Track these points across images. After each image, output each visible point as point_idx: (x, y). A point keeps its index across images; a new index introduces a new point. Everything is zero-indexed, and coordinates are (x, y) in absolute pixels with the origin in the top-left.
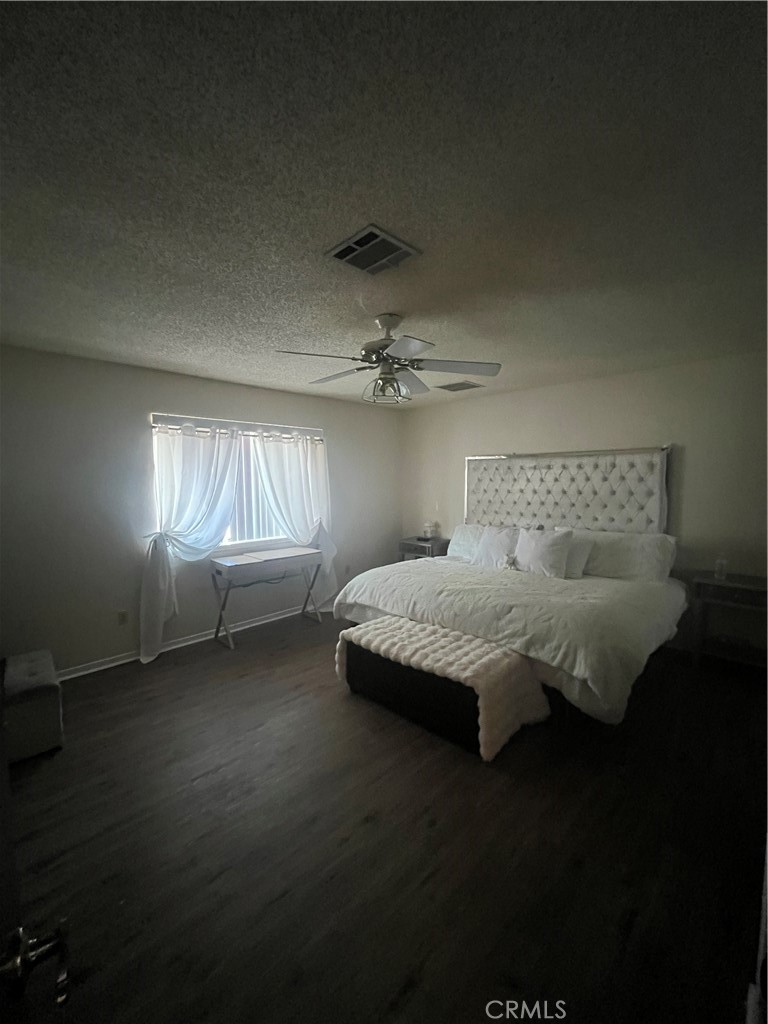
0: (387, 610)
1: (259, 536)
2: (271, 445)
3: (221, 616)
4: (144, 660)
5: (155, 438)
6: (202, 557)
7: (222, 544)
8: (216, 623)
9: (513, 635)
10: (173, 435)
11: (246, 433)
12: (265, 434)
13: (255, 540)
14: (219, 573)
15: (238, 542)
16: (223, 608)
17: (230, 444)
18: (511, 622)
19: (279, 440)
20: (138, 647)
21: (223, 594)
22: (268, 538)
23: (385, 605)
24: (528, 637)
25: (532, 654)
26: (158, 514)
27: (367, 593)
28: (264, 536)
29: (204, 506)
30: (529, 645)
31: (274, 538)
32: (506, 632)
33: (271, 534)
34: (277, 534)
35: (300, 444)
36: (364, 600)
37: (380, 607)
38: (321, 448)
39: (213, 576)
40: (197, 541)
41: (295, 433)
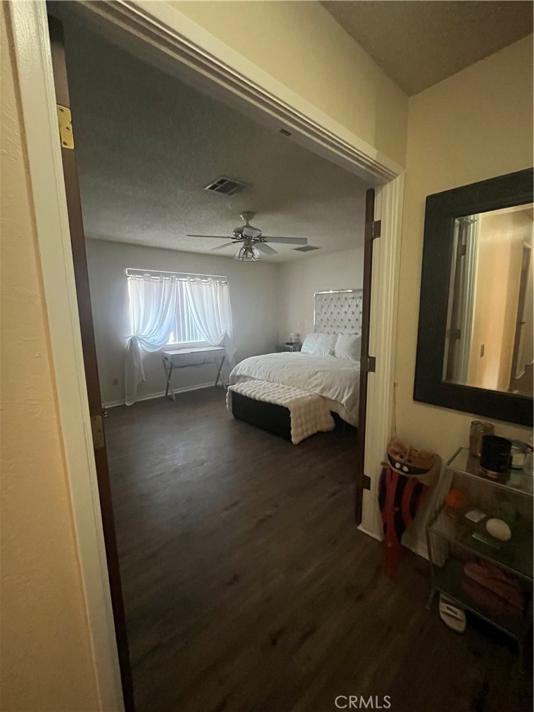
0: (256, 377)
1: (189, 340)
2: (195, 286)
3: (168, 384)
4: (128, 404)
5: (129, 283)
6: (157, 350)
7: (167, 344)
8: (166, 388)
9: (316, 386)
10: (139, 281)
11: (180, 279)
12: (192, 280)
13: (187, 342)
14: (166, 359)
15: (177, 343)
16: (169, 378)
17: (172, 285)
18: (316, 379)
19: (199, 283)
20: (124, 398)
21: (169, 371)
22: (195, 341)
23: (255, 375)
24: (322, 386)
25: (324, 395)
26: (132, 325)
27: (247, 369)
28: (193, 340)
29: (157, 322)
30: (322, 391)
31: (199, 341)
32: (313, 385)
33: (196, 339)
34: (200, 339)
35: (212, 286)
36: (245, 373)
37: (253, 376)
38: (226, 288)
39: (164, 361)
40: (154, 341)
41: (209, 279)
